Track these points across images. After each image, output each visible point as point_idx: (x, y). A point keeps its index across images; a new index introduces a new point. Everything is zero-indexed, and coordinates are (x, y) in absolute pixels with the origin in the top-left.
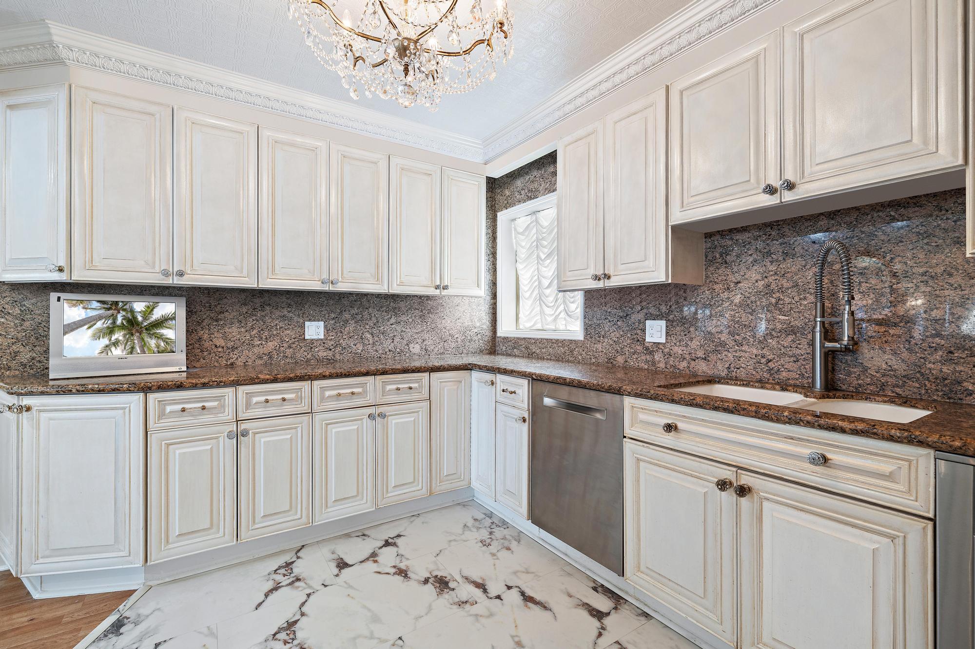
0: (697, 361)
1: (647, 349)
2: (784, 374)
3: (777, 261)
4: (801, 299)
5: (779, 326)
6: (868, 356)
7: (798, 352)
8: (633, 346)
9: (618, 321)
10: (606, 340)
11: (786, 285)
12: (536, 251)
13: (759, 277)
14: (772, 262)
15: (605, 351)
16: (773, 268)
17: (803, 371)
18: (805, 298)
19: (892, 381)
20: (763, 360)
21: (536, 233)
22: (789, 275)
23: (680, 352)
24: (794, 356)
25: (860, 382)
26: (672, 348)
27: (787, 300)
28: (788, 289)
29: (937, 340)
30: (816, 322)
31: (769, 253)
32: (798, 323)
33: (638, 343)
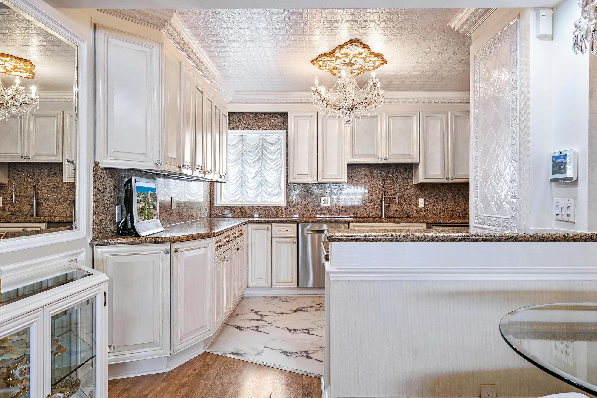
0: (342, 212)
1: (321, 209)
2: (371, 214)
3: (369, 178)
4: (376, 190)
5: (370, 199)
6: (392, 207)
7: (375, 207)
8: (314, 208)
9: (306, 197)
10: (299, 206)
11: (372, 186)
12: (241, 157)
13: (364, 182)
14: (368, 178)
15: (298, 211)
16: (368, 180)
17: (376, 213)
18: (377, 190)
19: (397, 213)
20: (365, 210)
21: (242, 146)
22: (373, 183)
23: (336, 209)
24: (374, 208)
25: (390, 214)
26: (332, 208)
27: (372, 191)
28: (372, 187)
29: (406, 202)
30: (383, 198)
31: (367, 175)
32: (375, 198)
33: (317, 207)
